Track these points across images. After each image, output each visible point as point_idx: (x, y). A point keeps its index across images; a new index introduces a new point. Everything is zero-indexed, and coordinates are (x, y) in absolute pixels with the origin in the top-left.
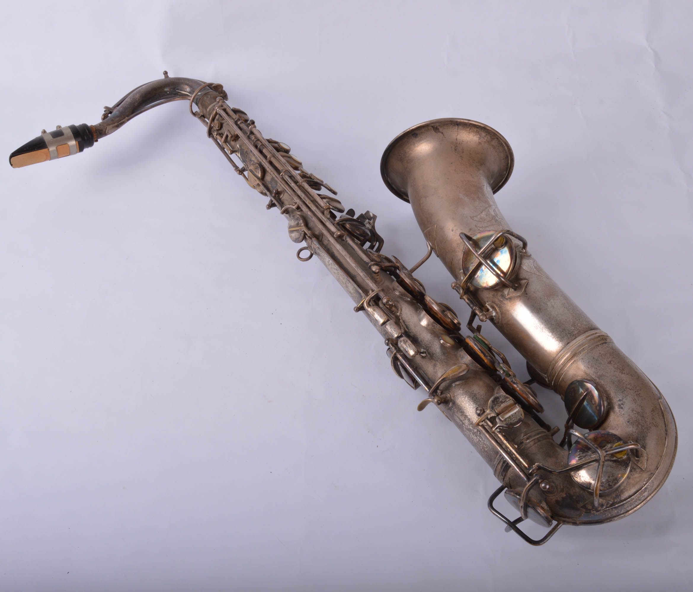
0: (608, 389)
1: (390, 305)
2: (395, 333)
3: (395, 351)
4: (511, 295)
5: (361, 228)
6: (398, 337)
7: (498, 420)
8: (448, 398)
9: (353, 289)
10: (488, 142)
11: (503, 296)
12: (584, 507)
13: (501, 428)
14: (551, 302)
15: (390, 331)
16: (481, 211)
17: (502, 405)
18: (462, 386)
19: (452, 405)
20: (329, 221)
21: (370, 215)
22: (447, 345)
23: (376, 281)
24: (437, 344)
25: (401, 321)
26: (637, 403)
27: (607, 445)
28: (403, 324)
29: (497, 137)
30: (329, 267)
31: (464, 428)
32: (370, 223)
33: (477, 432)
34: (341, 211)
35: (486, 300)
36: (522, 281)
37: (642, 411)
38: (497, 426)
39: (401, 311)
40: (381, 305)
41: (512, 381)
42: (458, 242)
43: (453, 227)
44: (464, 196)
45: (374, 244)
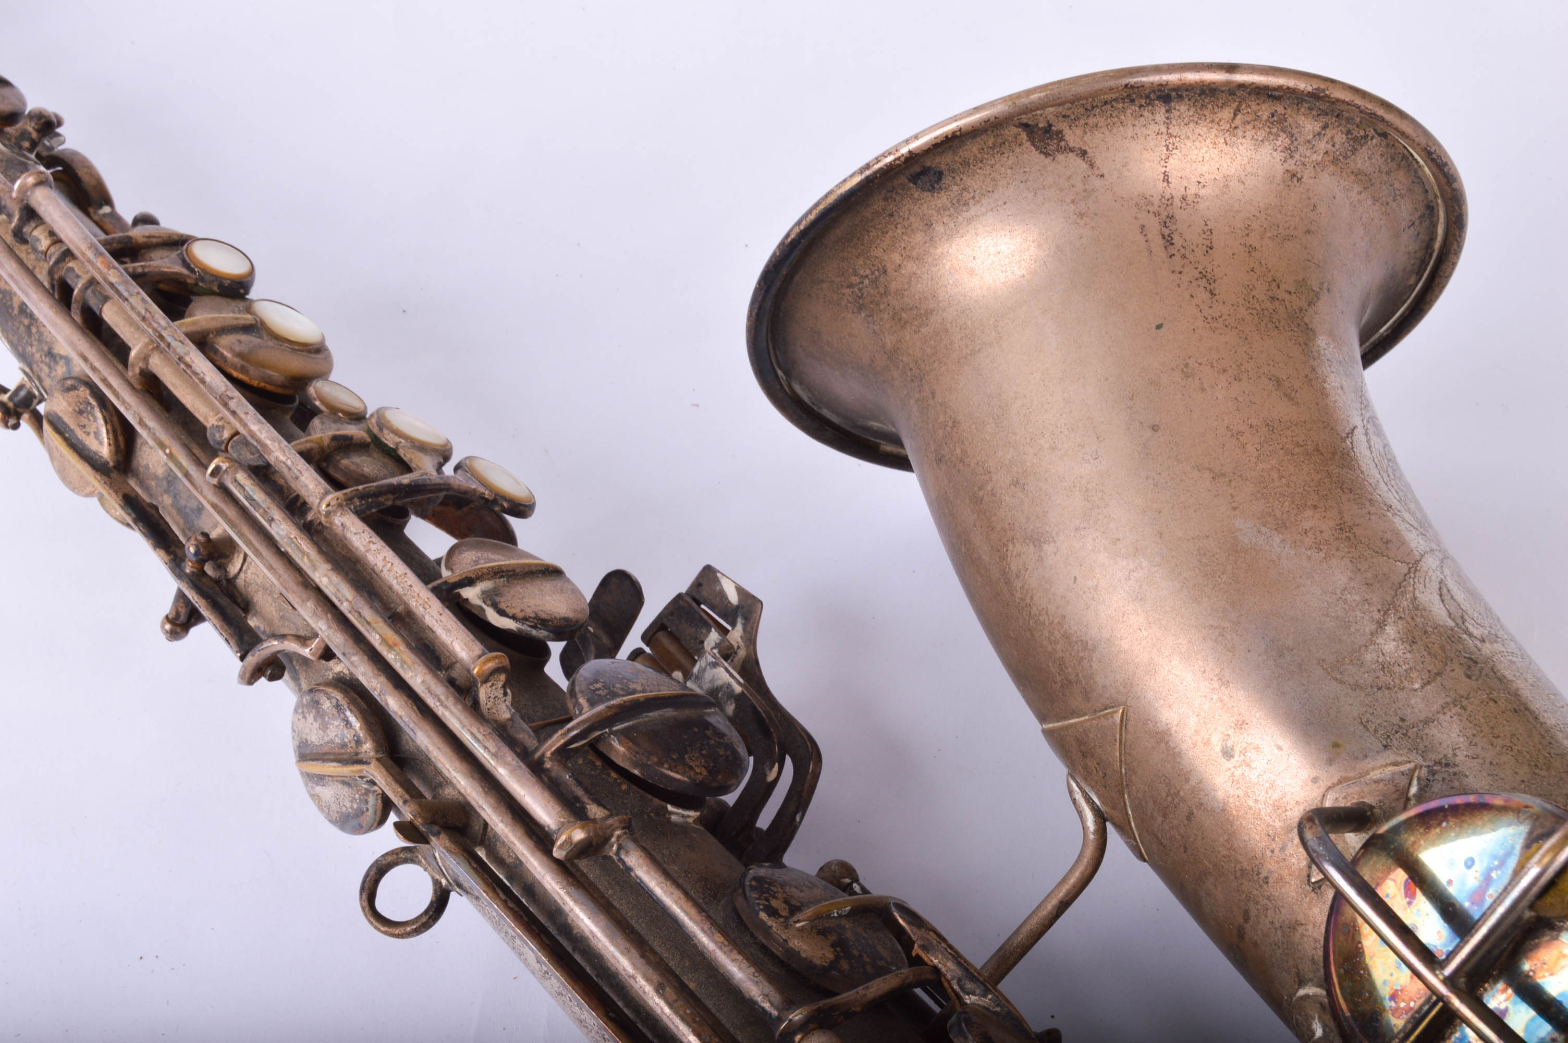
10: (1335, 161)
16: (1376, 616)
20: (510, 754)
21: (722, 595)
29: (1381, 127)
32: (728, 652)
42: (1268, 825)
43: (1230, 732)
44: (1263, 529)
45: (771, 777)
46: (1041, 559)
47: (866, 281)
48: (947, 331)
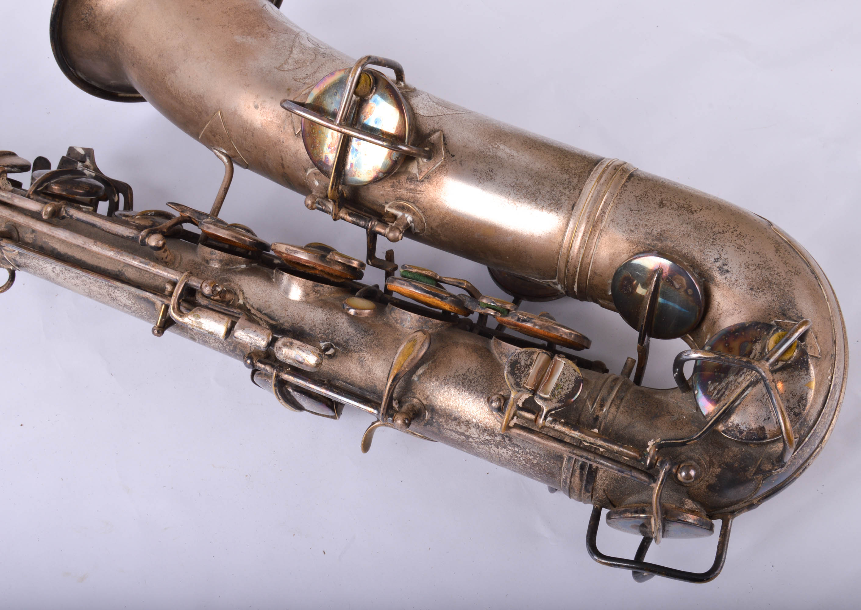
0: (685, 251)
1: (220, 293)
2: (260, 339)
3: (275, 371)
4: (425, 170)
5: (81, 182)
6: (272, 343)
7: (540, 400)
8: (418, 406)
9: (128, 298)
11: (412, 179)
12: (759, 471)
13: (553, 412)
14: (503, 150)
15: (248, 340)
16: (289, 49)
17: (531, 371)
18: (431, 373)
19: (430, 415)
20: (17, 196)
21: (78, 153)
22: (364, 313)
23: (166, 263)
24: (342, 321)
25: (253, 311)
26: (747, 251)
27: (754, 347)
28: (259, 315)
30: (60, 280)
31: (473, 444)
32: (87, 167)
33: (504, 439)
34: (24, 168)
35: (381, 201)
36: (432, 137)
37: (762, 259)
38: (545, 412)
39: (243, 294)
40: (203, 301)
41: (519, 320)
42: (277, 123)
43: (255, 100)
44: (244, 37)
45: (116, 200)
46: (177, 76)
47: (87, 15)
48: (120, 19)
